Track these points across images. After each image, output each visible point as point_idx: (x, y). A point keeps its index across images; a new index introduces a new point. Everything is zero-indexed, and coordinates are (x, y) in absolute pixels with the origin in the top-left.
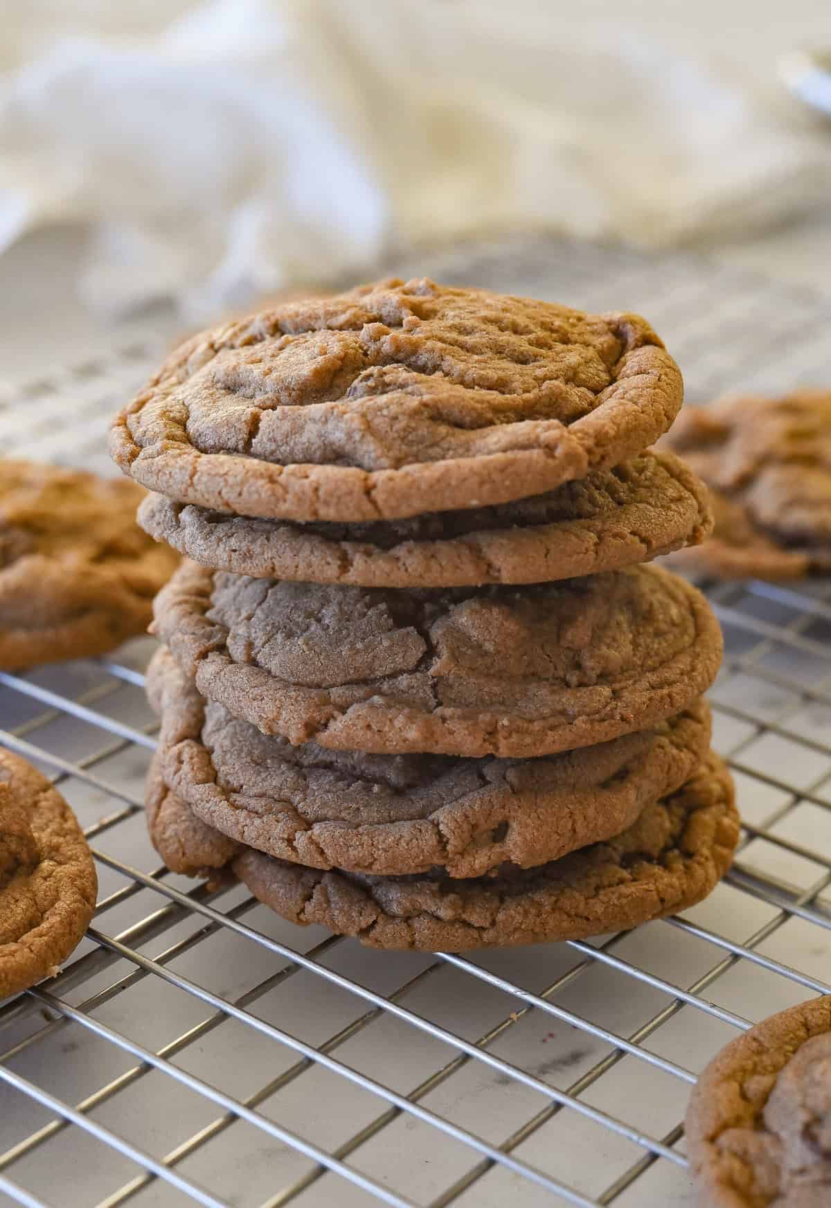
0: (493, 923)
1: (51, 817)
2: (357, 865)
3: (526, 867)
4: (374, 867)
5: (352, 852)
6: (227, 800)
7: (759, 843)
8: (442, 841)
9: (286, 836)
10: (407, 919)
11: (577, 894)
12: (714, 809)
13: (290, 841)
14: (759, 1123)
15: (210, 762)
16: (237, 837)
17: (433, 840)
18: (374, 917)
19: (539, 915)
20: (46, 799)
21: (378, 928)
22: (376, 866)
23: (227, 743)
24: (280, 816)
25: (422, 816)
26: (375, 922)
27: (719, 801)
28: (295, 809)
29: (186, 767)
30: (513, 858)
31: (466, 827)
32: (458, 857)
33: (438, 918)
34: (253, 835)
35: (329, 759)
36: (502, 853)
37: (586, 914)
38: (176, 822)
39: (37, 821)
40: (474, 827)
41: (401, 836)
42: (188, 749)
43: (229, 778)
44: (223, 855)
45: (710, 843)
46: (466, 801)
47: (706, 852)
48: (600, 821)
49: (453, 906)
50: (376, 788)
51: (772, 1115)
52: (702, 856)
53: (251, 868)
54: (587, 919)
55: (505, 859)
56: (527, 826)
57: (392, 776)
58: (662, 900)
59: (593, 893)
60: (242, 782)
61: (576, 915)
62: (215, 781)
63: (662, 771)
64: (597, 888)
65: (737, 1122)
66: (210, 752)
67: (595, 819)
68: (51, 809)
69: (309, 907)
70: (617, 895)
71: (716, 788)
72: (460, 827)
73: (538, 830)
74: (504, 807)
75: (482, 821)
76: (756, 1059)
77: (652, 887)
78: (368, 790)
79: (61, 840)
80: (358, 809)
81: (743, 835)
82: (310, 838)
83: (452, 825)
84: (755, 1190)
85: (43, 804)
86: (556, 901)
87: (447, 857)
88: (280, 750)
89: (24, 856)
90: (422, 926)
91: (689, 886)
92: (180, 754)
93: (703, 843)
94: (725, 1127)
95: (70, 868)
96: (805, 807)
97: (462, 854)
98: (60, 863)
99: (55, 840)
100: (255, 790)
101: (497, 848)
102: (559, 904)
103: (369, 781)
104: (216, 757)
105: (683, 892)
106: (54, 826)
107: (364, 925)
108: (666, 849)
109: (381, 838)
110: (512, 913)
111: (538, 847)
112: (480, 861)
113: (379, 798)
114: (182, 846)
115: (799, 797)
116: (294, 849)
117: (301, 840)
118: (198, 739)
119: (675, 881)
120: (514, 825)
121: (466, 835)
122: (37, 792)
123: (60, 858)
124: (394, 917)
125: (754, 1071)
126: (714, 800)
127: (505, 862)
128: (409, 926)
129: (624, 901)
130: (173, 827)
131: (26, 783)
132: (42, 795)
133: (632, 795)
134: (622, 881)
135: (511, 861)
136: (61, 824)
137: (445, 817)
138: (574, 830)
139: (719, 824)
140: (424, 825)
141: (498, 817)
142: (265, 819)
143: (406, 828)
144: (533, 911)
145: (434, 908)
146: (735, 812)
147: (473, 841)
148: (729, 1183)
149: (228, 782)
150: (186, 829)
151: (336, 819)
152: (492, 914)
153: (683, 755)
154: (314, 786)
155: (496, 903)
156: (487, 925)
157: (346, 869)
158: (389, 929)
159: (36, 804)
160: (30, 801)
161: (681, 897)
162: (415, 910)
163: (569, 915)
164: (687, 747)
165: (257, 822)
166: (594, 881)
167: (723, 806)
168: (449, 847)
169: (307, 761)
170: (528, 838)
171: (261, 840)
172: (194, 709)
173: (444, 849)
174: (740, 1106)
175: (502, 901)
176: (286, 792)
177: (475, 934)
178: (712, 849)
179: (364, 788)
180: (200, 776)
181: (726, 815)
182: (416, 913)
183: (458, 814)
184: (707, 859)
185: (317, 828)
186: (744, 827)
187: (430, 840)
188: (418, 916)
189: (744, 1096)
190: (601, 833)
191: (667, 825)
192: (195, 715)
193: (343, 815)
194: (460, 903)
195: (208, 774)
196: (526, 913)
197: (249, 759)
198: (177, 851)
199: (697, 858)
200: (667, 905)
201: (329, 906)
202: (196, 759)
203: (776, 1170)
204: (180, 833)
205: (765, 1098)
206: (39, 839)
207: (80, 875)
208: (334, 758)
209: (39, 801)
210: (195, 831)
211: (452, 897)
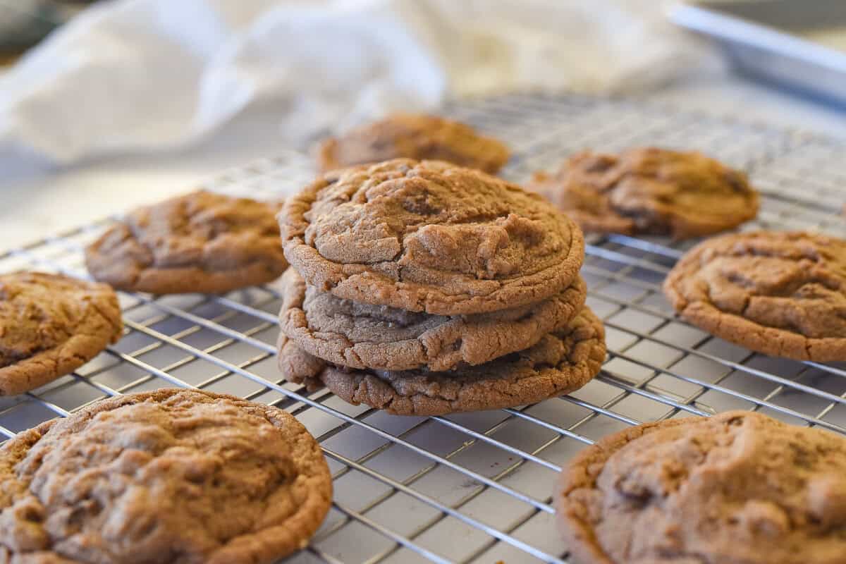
0: (457, 398)
1: (305, 448)
2: (378, 364)
3: (473, 365)
4: (387, 366)
5: (375, 358)
6: (311, 335)
7: (616, 360)
8: (424, 349)
9: (340, 351)
10: (410, 397)
11: (505, 381)
12: (590, 341)
13: (342, 354)
14: (594, 485)
15: (305, 318)
16: (315, 354)
17: (419, 349)
18: (391, 396)
19: (482, 392)
20: (302, 438)
21: (394, 403)
22: (388, 365)
23: (314, 307)
24: (338, 341)
25: (415, 337)
26: (392, 399)
27: (593, 337)
28: (347, 338)
29: (292, 320)
30: (464, 359)
31: (437, 341)
32: (434, 359)
33: (426, 396)
34: (323, 351)
35: (367, 312)
36: (459, 356)
37: (510, 392)
38: (289, 355)
39: (297, 451)
40: (442, 342)
41: (401, 348)
42: (295, 312)
43: (314, 324)
44: (314, 370)
45: (587, 358)
46: (437, 329)
47: (584, 362)
48: (515, 338)
49: (434, 388)
50: (390, 325)
51: (601, 481)
52: (581, 364)
53: (328, 376)
54: (511, 395)
55: (460, 359)
56: (472, 340)
57: (400, 319)
58: (555, 386)
59: (514, 381)
60: (320, 326)
61: (504, 393)
62: (307, 327)
63: (553, 314)
64: (517, 379)
65: (582, 485)
66: (306, 312)
67: (511, 337)
68: (305, 444)
69: (357, 393)
70: (528, 382)
71: (592, 331)
72: (434, 342)
73: (478, 343)
74: (458, 331)
75: (446, 339)
76: (596, 455)
77: (549, 378)
78: (386, 326)
79: (311, 462)
80: (380, 336)
81: (607, 356)
82: (353, 351)
83: (429, 341)
84: (589, 519)
85: (300, 441)
86: (493, 386)
87: (427, 359)
88: (341, 309)
89: (287, 472)
90: (418, 400)
91: (571, 378)
92: (290, 314)
93: (582, 357)
94: (574, 488)
95: (316, 480)
96: (645, 343)
97: (436, 357)
98: (309, 477)
99: (307, 463)
100: (326, 330)
101: (455, 354)
102: (495, 387)
103: (386, 321)
104: (308, 315)
105: (568, 382)
106: (307, 454)
107: (386, 401)
108: (561, 361)
109: (390, 349)
110: (467, 392)
111: (478, 352)
112: (445, 361)
113: (392, 330)
114: (292, 366)
115: (641, 338)
116: (345, 358)
117: (348, 352)
118: (301, 307)
119: (563, 375)
120: (464, 340)
121: (437, 347)
122: (297, 434)
123: (310, 474)
124: (402, 396)
125: (595, 461)
126: (590, 336)
127: (460, 362)
128: (411, 401)
129: (532, 385)
130: (289, 356)
131: (290, 428)
132: (300, 436)
133: (534, 325)
134: (532, 375)
135: (463, 361)
136: (311, 453)
137: (425, 337)
138: (500, 344)
139: (592, 349)
140: (415, 342)
141: (456, 335)
142: (329, 342)
143: (404, 344)
144: (479, 391)
145: (424, 390)
146: (604, 344)
147: (441, 349)
148: (574, 515)
149: (313, 327)
150: (295, 358)
151: (368, 341)
152: (456, 393)
153: (565, 306)
154: (357, 325)
155: (459, 386)
156: (453, 398)
157: (373, 368)
158: (400, 403)
159: (296, 441)
160: (293, 439)
161: (566, 384)
162: (414, 391)
163: (500, 393)
164: (569, 302)
165: (325, 344)
166: (515, 376)
167: (596, 340)
168: (428, 353)
169: (356, 314)
170: (473, 347)
171: (327, 355)
172: (300, 293)
173: (425, 354)
174: (584, 478)
175: (462, 385)
176: (343, 329)
177: (447, 404)
178: (587, 361)
179: (384, 325)
180: (298, 324)
181: (598, 344)
182: (414, 393)
183: (432, 335)
184: (584, 366)
185: (356, 346)
186: (608, 352)
187: (417, 349)
188: (416, 395)
189: (587, 473)
190: (516, 346)
191: (562, 348)
192: (300, 295)
193: (371, 339)
194: (438, 387)
195: (303, 323)
196: (475, 392)
197: (324, 314)
198: (289, 370)
199: (578, 365)
200: (558, 388)
201: (367, 392)
202: (297, 316)
203: (601, 507)
204: (291, 360)
205: (599, 473)
206: (297, 462)
207: (323, 484)
208: (370, 312)
209: (298, 439)
210: (299, 358)
211: (434, 383)
